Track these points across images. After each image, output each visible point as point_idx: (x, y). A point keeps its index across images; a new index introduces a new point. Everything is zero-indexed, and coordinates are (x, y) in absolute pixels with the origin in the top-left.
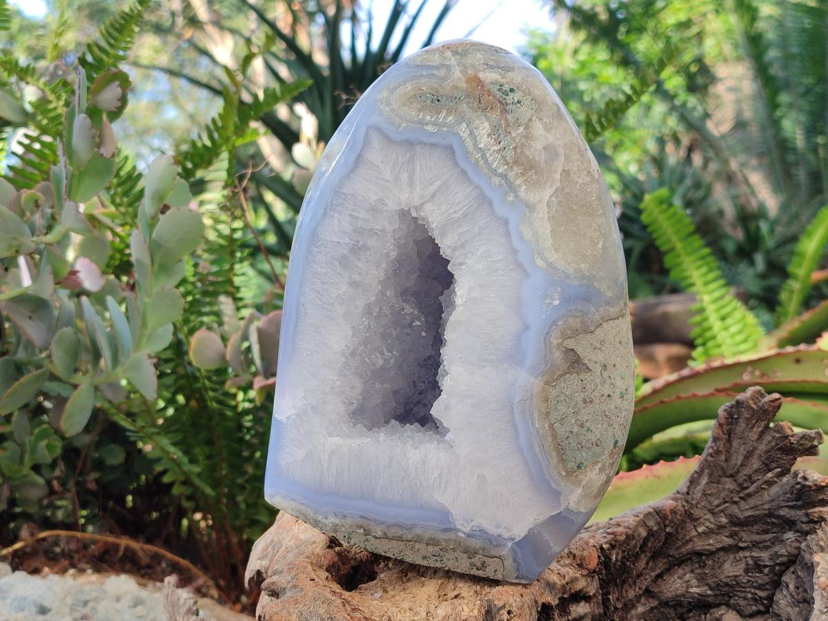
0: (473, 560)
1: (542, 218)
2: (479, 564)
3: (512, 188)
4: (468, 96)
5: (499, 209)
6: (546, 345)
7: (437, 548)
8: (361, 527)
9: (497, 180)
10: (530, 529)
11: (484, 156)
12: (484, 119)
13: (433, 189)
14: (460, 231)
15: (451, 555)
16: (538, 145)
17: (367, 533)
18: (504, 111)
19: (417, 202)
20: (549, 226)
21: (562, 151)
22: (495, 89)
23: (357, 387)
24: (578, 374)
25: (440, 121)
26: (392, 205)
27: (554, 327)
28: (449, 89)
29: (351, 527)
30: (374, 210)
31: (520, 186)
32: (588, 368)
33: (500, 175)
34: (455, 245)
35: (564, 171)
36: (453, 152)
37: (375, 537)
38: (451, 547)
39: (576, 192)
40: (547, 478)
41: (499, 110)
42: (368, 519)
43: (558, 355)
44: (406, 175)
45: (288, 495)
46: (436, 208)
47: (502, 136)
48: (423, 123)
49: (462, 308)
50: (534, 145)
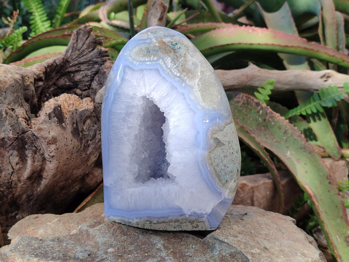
0: (193, 225)
1: (196, 90)
2: (195, 226)
3: (183, 81)
4: (160, 49)
5: (180, 90)
6: (207, 138)
7: (179, 223)
8: (148, 221)
9: (177, 79)
10: (213, 209)
11: (171, 71)
12: (168, 56)
13: (154, 86)
14: (167, 100)
15: (184, 225)
16: (190, 63)
17: (151, 223)
18: (175, 52)
19: (148, 92)
20: (200, 93)
21: (199, 64)
22: (170, 44)
23: (136, 168)
24: (220, 146)
25: (152, 60)
26: (139, 95)
27: (209, 131)
28: (153, 47)
29: (144, 222)
30: (132, 98)
31: (186, 80)
32: (223, 144)
33: (178, 77)
34: (166, 106)
35: (201, 71)
36: (159, 71)
37: (154, 224)
38: (184, 221)
39: (207, 78)
40: (216, 188)
41: (173, 52)
42: (150, 217)
43: (212, 141)
44: (142, 82)
45: (115, 215)
46: (156, 93)
47: (176, 62)
48: (145, 62)
49: (173, 130)
50: (188, 63)
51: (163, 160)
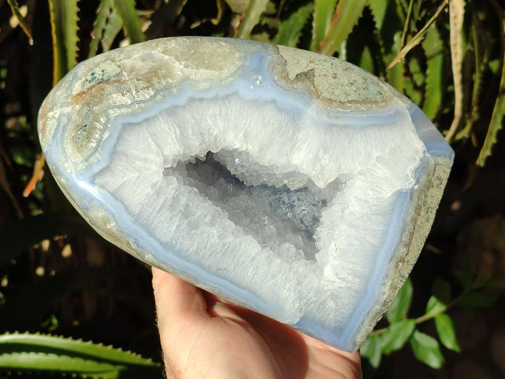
0: (435, 185)
1: (195, 73)
2: (438, 182)
3: (168, 87)
4: (88, 104)
5: (181, 101)
6: (290, 91)
7: (423, 209)
8: (397, 263)
9: (159, 97)
10: (419, 138)
11: (139, 102)
12: (109, 96)
13: (153, 144)
14: (190, 133)
15: (429, 200)
16: (139, 64)
17: (402, 260)
18: (108, 81)
19: (160, 160)
20: (203, 70)
21: (147, 52)
22: (88, 85)
23: (289, 247)
25: (102, 128)
26: (158, 178)
27: (278, 83)
28: (78, 117)
29: (395, 273)
30: (158, 193)
31: (168, 82)
32: (311, 70)
33: (156, 95)
34: (200, 139)
35: (163, 53)
36: (131, 125)
37: (407, 254)
38: (424, 197)
39: (180, 49)
40: (386, 115)
41: (106, 85)
42: (393, 256)
43: (299, 85)
44: (137, 162)
45: (359, 327)
46: (169, 146)
47: (126, 86)
48: (101, 141)
49: (249, 144)
50: (139, 67)
51: (287, 204)
